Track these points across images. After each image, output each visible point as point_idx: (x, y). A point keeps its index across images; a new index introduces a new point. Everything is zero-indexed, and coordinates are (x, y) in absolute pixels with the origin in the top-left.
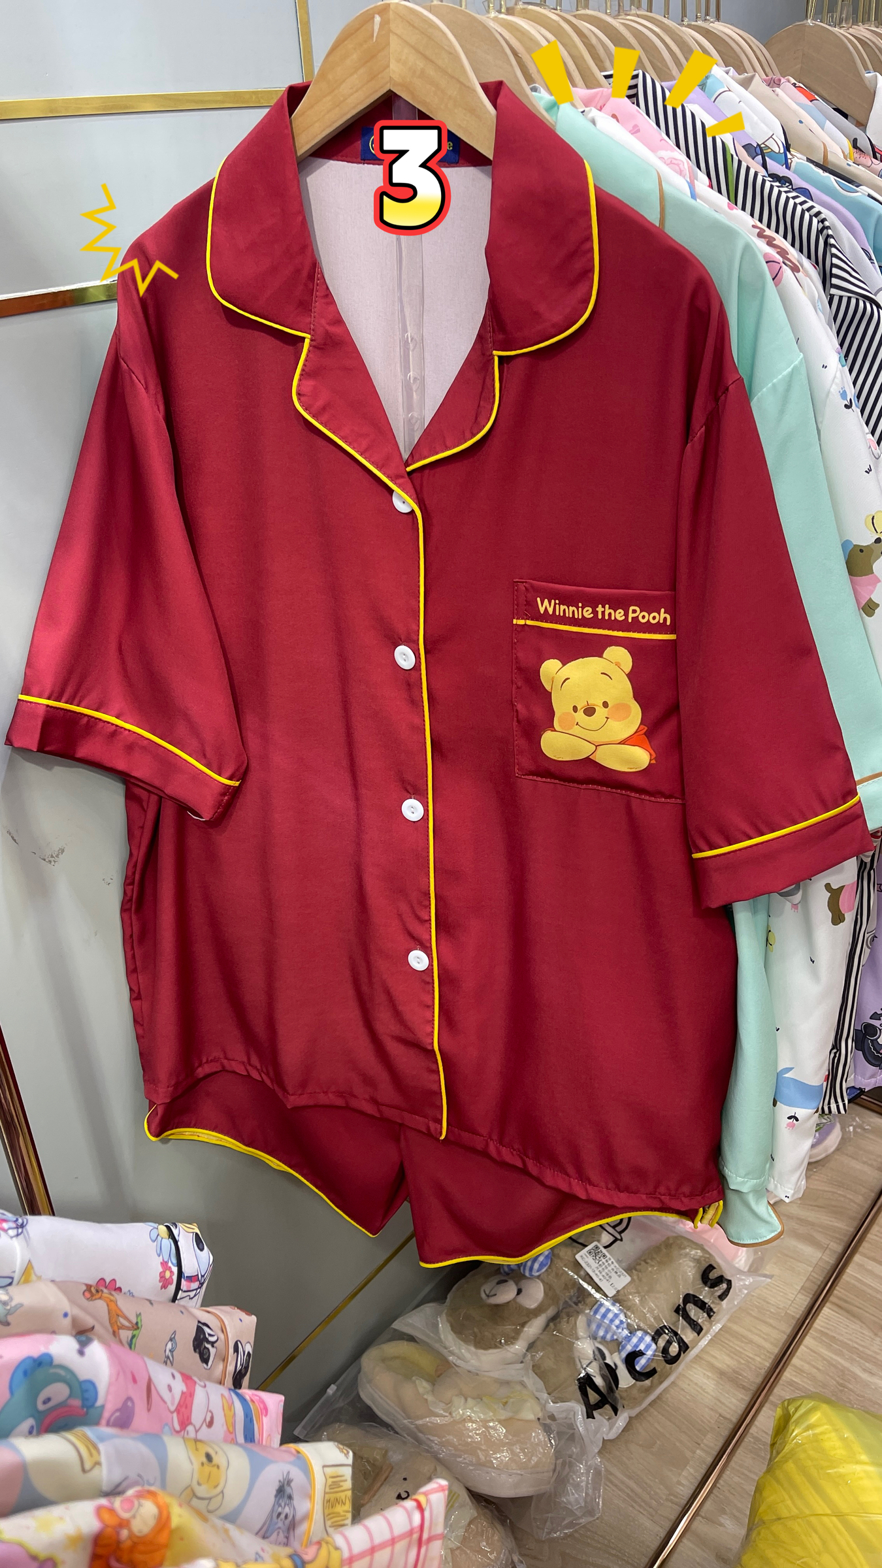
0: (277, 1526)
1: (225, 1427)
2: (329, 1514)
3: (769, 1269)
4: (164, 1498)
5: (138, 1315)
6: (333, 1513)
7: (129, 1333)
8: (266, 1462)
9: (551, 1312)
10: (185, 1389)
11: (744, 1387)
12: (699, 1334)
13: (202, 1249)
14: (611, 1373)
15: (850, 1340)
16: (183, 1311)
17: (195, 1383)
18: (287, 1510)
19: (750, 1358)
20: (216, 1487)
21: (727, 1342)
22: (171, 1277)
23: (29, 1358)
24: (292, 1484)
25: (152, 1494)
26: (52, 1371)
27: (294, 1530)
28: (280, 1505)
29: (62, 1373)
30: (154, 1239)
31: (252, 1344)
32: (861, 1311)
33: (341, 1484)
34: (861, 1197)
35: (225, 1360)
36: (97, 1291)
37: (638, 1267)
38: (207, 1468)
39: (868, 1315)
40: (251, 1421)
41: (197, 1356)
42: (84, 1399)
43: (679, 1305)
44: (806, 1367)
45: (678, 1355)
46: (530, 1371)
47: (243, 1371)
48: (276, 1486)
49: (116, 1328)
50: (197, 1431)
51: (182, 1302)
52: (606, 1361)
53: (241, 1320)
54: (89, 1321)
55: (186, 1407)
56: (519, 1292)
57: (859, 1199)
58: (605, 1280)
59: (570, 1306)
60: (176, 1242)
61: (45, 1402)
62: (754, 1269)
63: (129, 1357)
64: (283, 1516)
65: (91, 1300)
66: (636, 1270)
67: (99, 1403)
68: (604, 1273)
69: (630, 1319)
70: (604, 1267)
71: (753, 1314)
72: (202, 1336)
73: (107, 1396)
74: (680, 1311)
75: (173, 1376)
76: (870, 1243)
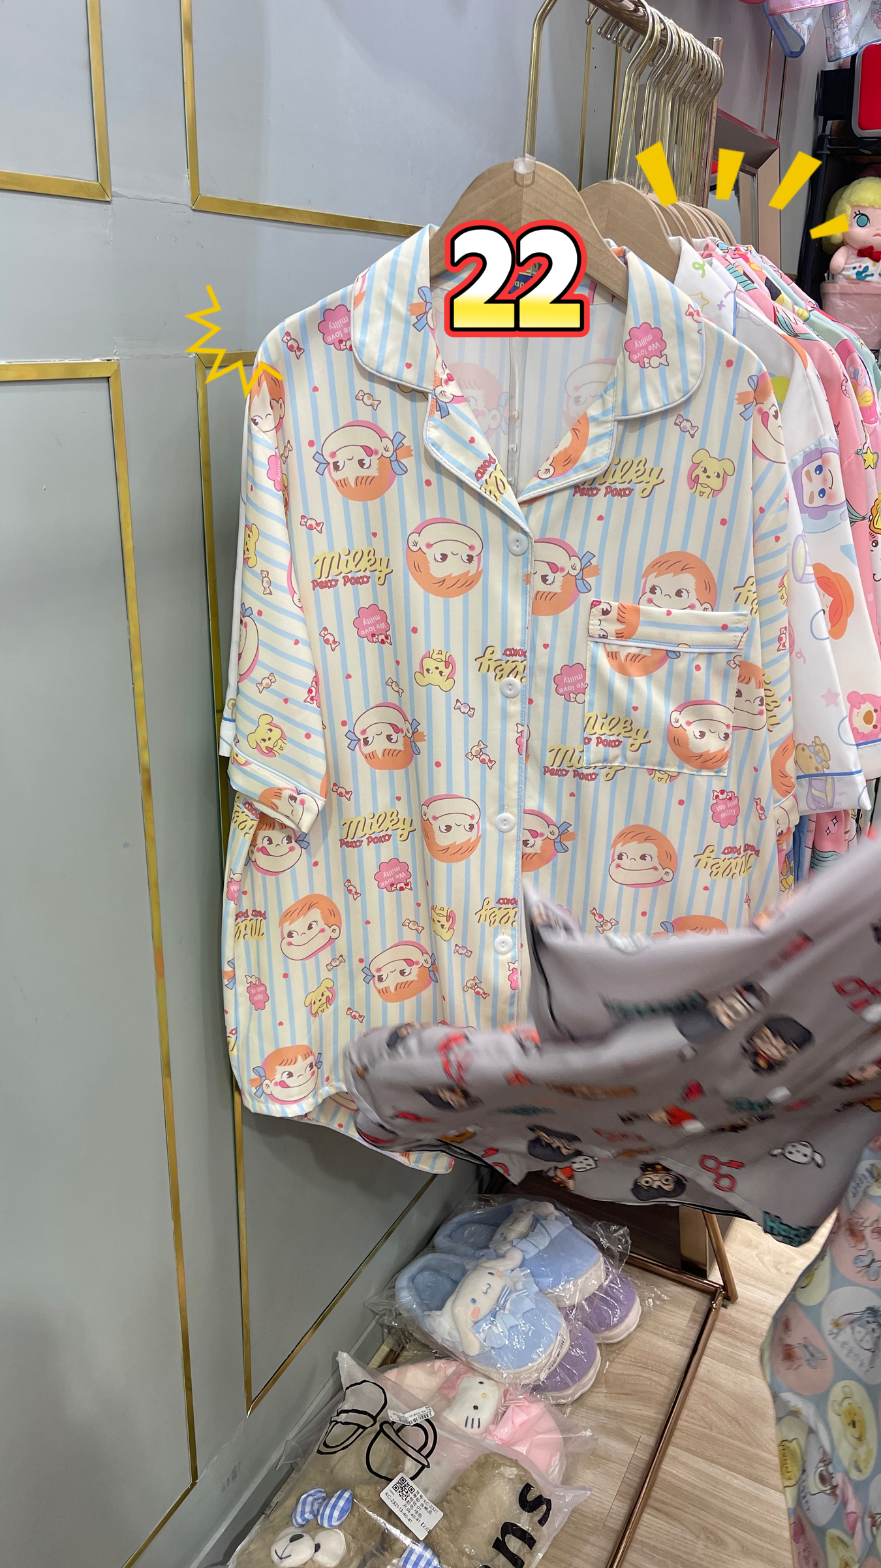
15: (673, 1548)
32: (678, 1511)
34: (666, 1379)
37: (449, 1498)
39: (689, 1516)
43: (498, 1539)
56: (317, 1547)
58: (414, 1520)
59: (376, 1557)
62: (567, 1480)
66: (448, 1502)
68: (412, 1512)
70: (412, 1503)
71: (574, 1534)
74: (500, 1546)
76: (681, 1430)
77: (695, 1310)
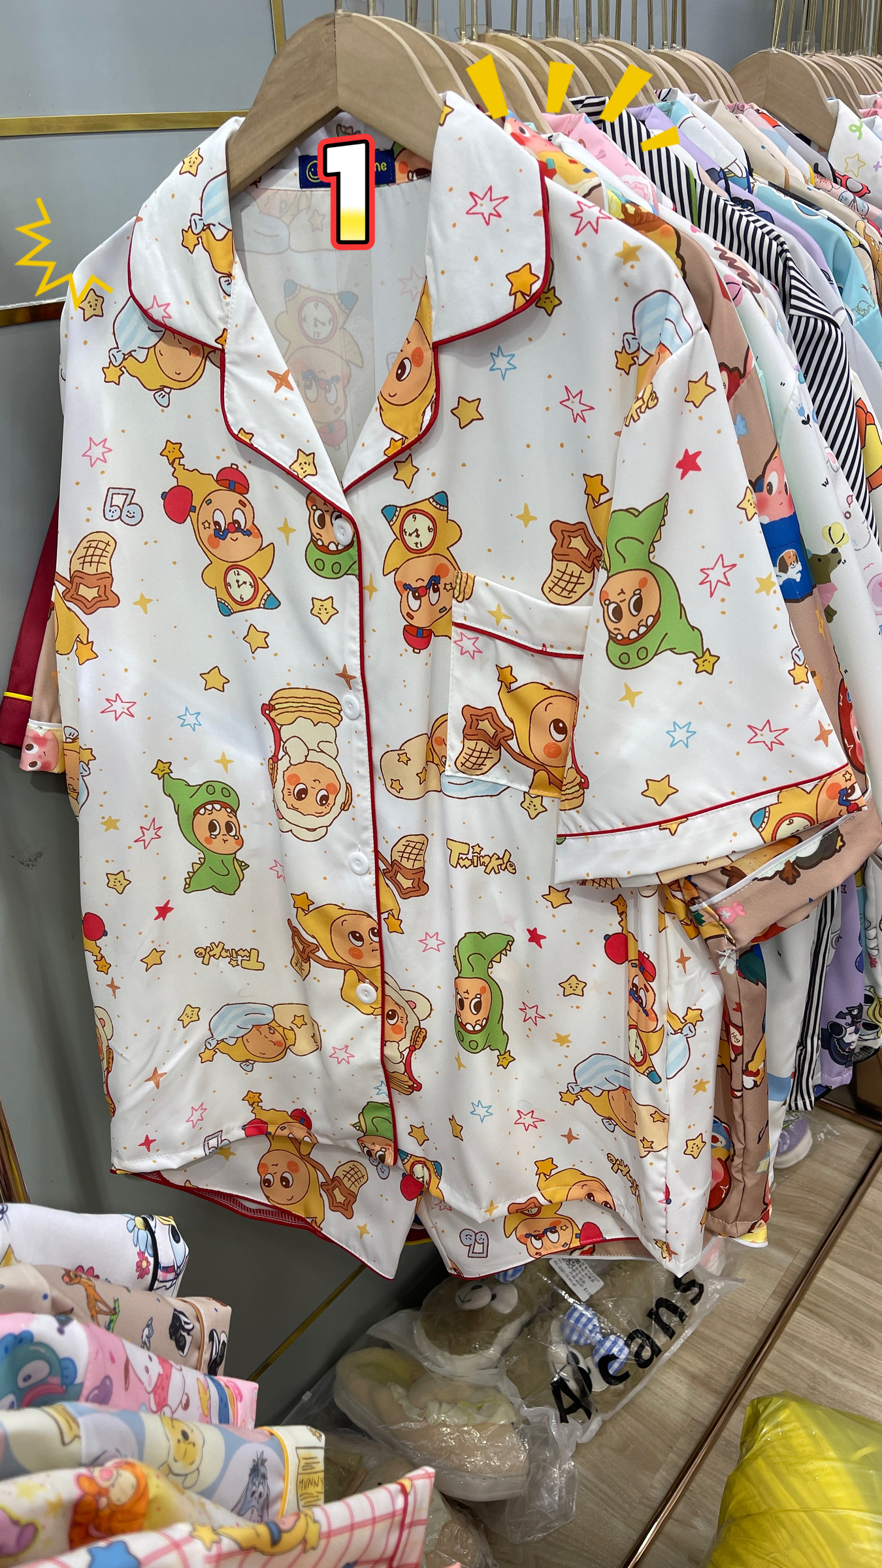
0: (251, 1504)
1: (200, 1410)
2: (302, 1495)
3: (740, 1274)
4: (142, 1468)
5: (116, 1301)
6: (307, 1494)
7: (107, 1318)
8: (241, 1442)
9: (525, 1317)
10: (161, 1372)
11: (716, 1391)
12: (671, 1338)
13: (178, 1241)
14: (584, 1377)
15: (823, 1344)
16: (160, 1299)
17: (172, 1366)
18: (261, 1488)
19: (721, 1361)
20: (192, 1463)
21: (699, 1346)
22: (147, 1266)
23: (10, 1335)
24: (266, 1464)
25: (130, 1465)
26: (32, 1348)
27: (268, 1508)
28: (254, 1484)
29: (43, 1350)
30: (131, 1229)
31: (227, 1333)
32: (829, 1314)
33: (314, 1465)
34: (831, 1203)
35: (200, 1347)
36: (76, 1276)
37: (611, 1272)
38: (183, 1445)
39: (838, 1318)
40: (226, 1405)
41: (173, 1343)
42: (63, 1377)
43: (652, 1309)
44: (777, 1370)
45: (650, 1361)
46: (505, 1378)
47: (218, 1360)
48: (250, 1465)
49: (94, 1312)
50: (173, 1413)
51: (159, 1292)
52: (580, 1366)
53: (216, 1310)
54: (69, 1303)
55: (163, 1389)
56: (494, 1297)
57: (830, 1205)
58: (578, 1285)
59: (544, 1311)
60: (152, 1234)
61: (25, 1379)
62: (726, 1274)
63: (109, 1338)
64: (257, 1495)
65: (70, 1284)
66: (609, 1275)
67: (78, 1380)
68: (577, 1278)
69: (603, 1323)
71: (726, 1318)
72: (178, 1324)
73: (86, 1375)
74: (653, 1315)
75: (150, 1359)
76: (840, 1247)
77: (867, 1148)
